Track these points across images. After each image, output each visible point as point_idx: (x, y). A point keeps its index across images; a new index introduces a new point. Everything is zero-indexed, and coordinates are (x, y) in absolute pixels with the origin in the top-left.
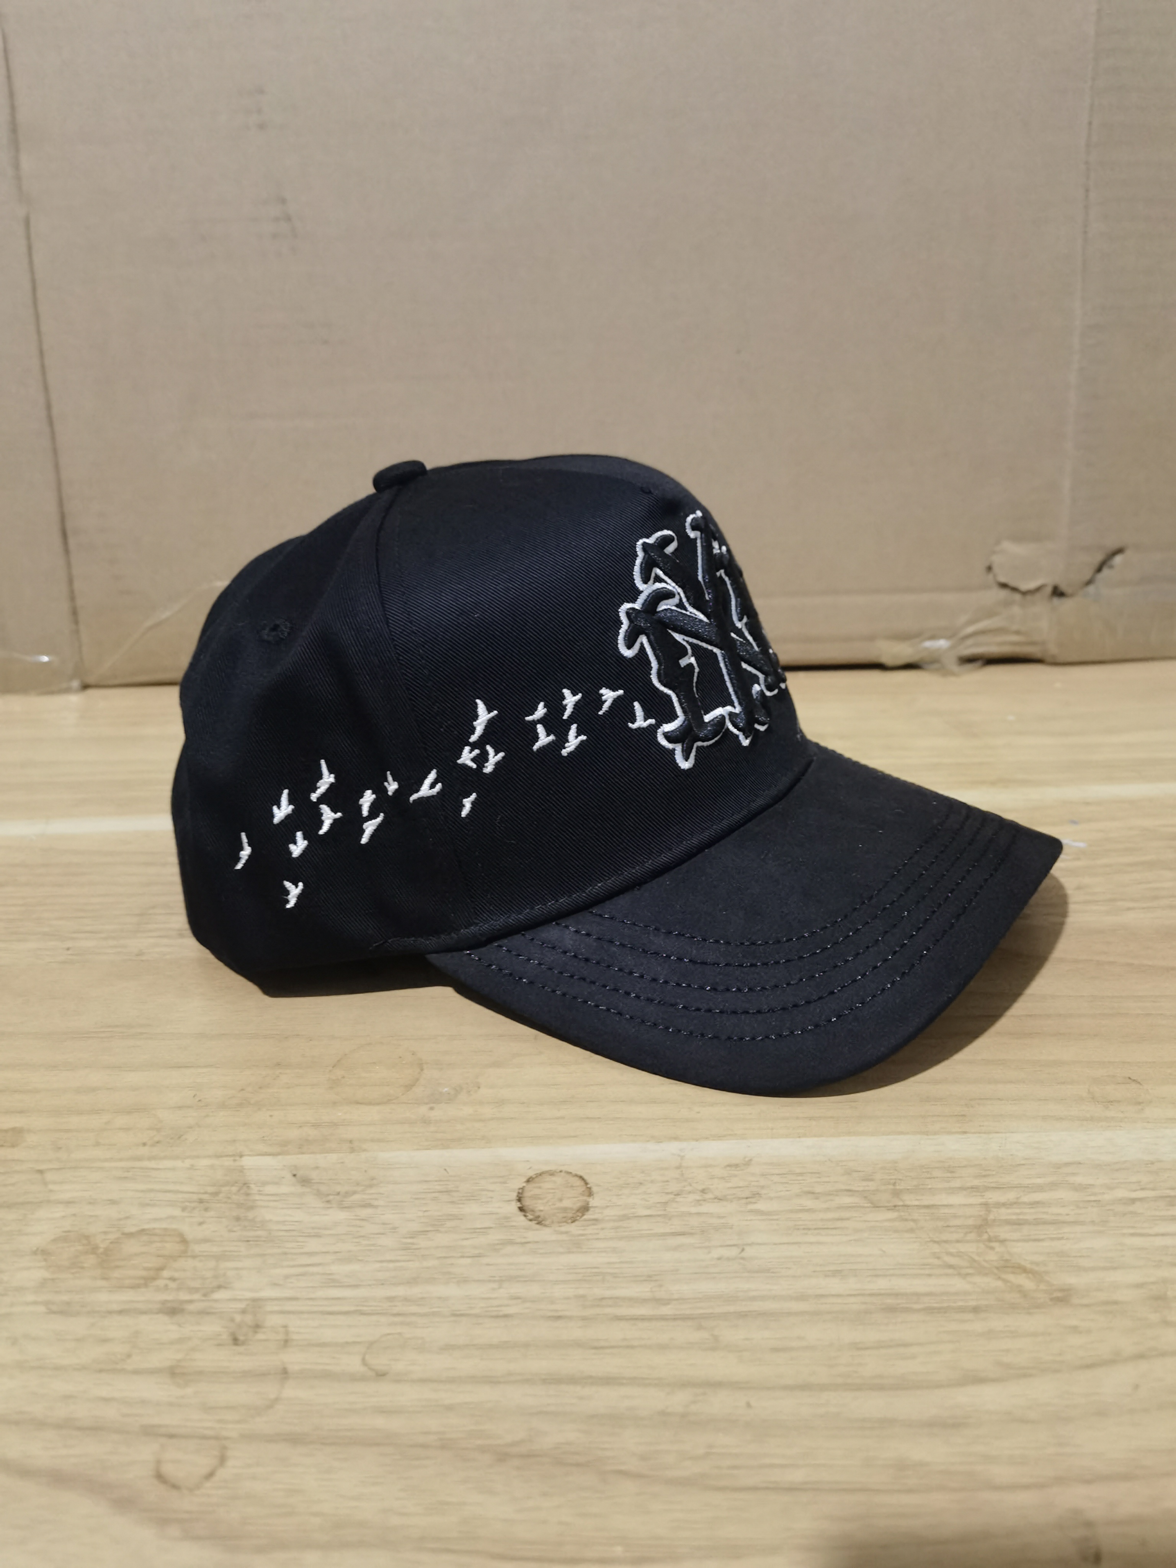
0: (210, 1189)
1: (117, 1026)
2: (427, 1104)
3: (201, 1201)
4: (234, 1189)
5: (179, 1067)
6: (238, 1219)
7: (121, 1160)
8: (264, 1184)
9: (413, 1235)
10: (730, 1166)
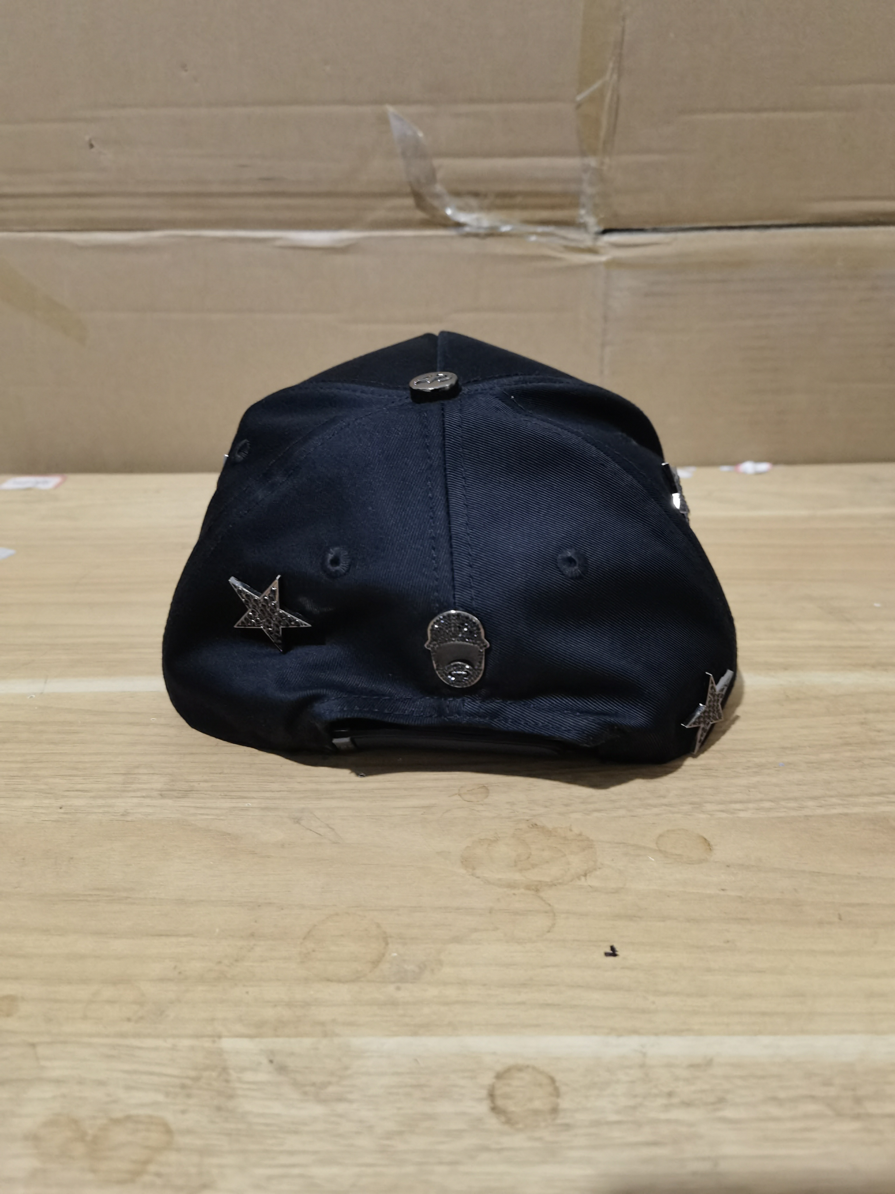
0: (192, 1073)
1: (103, 889)
2: (393, 982)
3: (183, 1086)
4: (214, 1074)
5: (162, 935)
6: (219, 1109)
7: (107, 1036)
8: (243, 1069)
9: (390, 1135)
10: (693, 1066)
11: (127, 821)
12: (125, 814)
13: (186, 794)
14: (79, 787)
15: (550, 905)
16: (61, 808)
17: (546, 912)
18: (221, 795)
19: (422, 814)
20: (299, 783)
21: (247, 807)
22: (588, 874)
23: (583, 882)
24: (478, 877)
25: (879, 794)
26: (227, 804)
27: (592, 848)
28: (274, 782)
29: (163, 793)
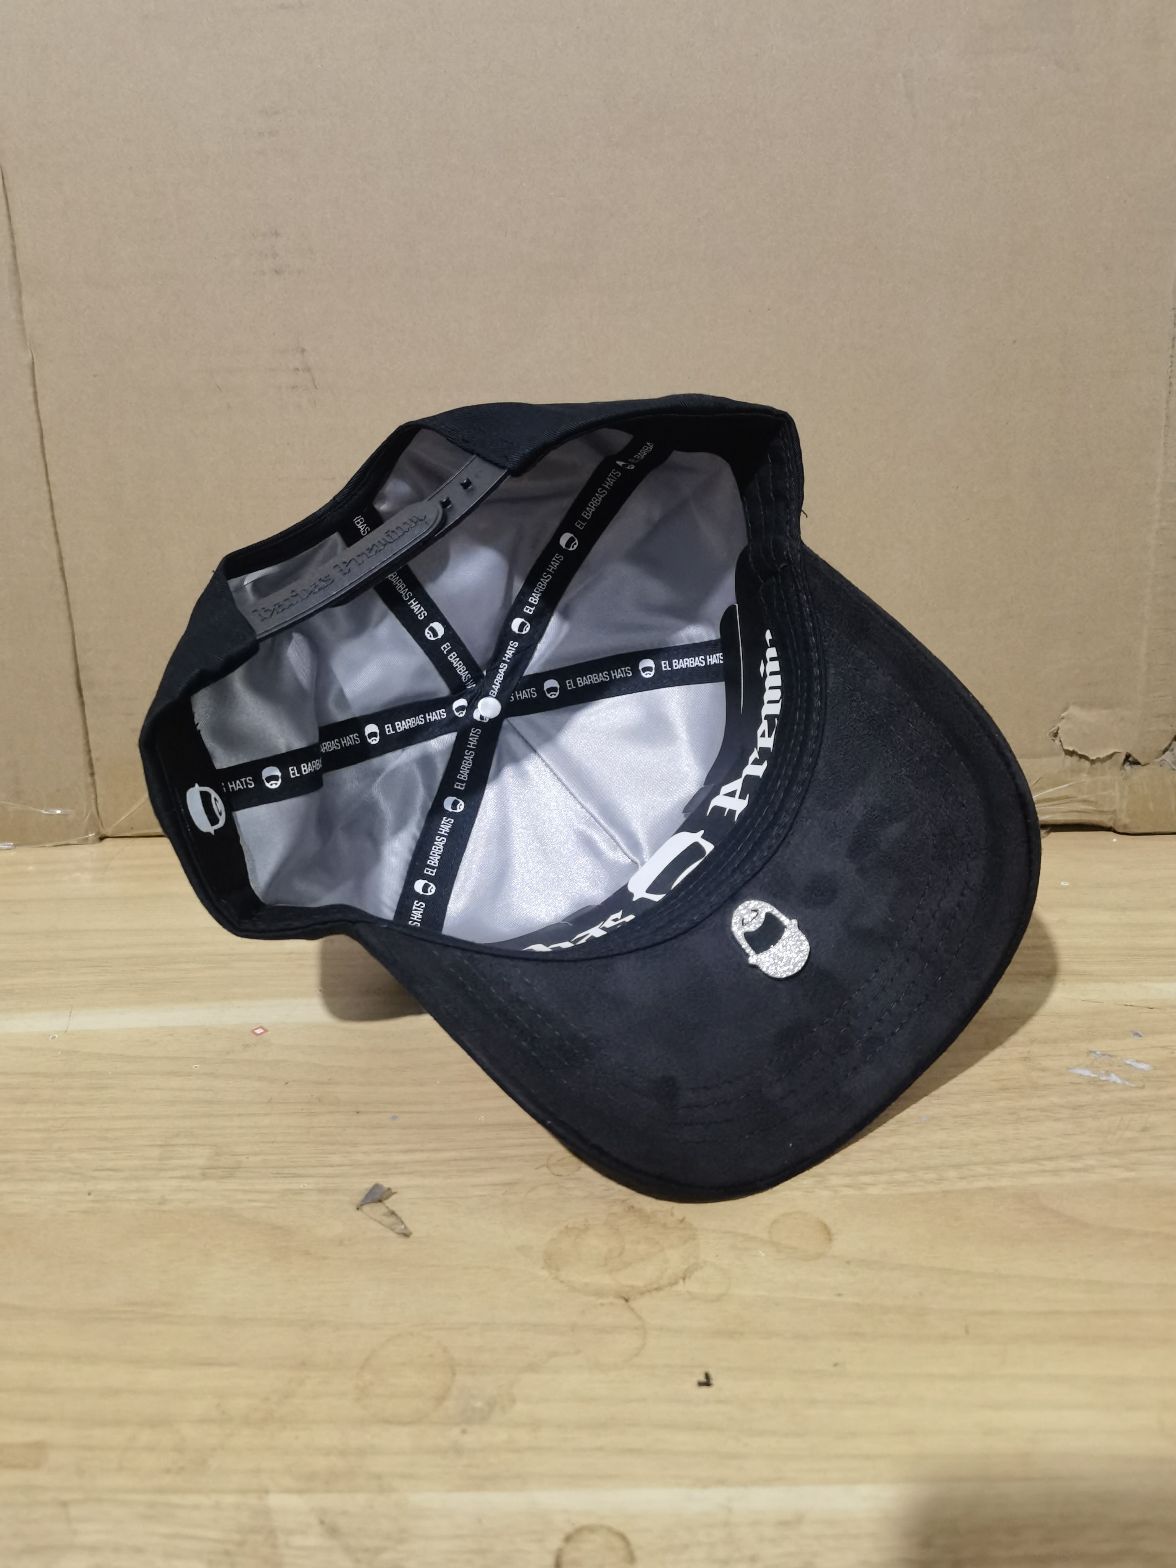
0: (236, 1537)
1: (138, 1304)
2: (459, 1424)
3: (227, 1553)
4: (260, 1538)
5: (203, 1364)
7: (144, 1491)
8: (292, 1532)
10: (783, 1524)
11: (164, 1212)
12: (163, 1201)
13: (231, 1172)
14: (110, 1164)
15: (640, 1318)
16: (89, 1194)
17: (637, 1328)
18: (272, 1173)
19: (503, 1195)
20: (364, 1153)
21: (302, 1189)
22: (688, 1276)
23: (680, 1287)
24: (562, 1282)
25: (1033, 1160)
26: (279, 1185)
27: (694, 1239)
28: (334, 1153)
29: (207, 1171)
